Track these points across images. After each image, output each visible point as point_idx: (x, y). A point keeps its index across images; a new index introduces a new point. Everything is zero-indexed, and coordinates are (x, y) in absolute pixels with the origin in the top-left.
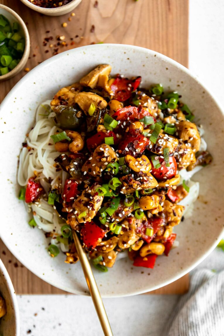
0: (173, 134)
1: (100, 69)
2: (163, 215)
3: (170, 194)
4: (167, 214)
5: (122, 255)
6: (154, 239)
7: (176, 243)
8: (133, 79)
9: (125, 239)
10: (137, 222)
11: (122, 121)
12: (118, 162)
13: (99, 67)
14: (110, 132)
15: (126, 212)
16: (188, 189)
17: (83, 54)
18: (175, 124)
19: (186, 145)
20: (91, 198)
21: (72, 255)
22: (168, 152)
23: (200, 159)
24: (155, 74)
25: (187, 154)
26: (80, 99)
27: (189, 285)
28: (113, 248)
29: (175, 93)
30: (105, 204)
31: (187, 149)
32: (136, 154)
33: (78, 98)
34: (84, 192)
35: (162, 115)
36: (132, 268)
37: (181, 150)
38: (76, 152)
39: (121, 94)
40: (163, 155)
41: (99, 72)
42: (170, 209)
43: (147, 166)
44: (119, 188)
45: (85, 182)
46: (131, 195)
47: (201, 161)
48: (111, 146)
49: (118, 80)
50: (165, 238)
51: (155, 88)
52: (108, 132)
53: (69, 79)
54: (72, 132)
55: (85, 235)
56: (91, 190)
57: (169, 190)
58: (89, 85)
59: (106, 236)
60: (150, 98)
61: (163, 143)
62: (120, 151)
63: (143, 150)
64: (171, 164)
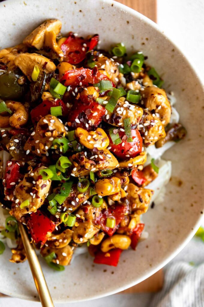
0: (137, 103)
1: (47, 24)
2: (127, 201)
3: (135, 176)
4: (132, 200)
5: (80, 251)
6: (117, 230)
7: (144, 235)
8: (89, 38)
9: (81, 232)
10: (95, 211)
11: (74, 87)
12: (67, 137)
13: (46, 22)
14: (58, 100)
15: (80, 200)
16: (157, 169)
17: (24, 5)
18: (140, 91)
19: (154, 115)
20: (34, 182)
21: (19, 252)
22: (130, 123)
23: (171, 132)
24: (114, 30)
25: (154, 126)
26: (20, 61)
27: (164, 281)
28: (68, 243)
29: (140, 53)
30: (55, 190)
31: (154, 120)
32: (89, 126)
33: (19, 60)
34: (26, 176)
35: (124, 80)
36: (93, 266)
37: (147, 121)
38: (18, 126)
39: (73, 56)
40: (123, 128)
41: (45, 28)
42: (135, 193)
43: (103, 141)
44: (70, 170)
45: (30, 163)
46: (85, 178)
47: (173, 136)
48: (59, 117)
49: (70, 39)
50: (130, 229)
51: (116, 48)
52: (56, 100)
53: (11, 39)
54: (14, 103)
55: (32, 228)
56: (34, 173)
57: (134, 171)
58: (33, 44)
59: (57, 229)
60: (108, 59)
61: (123, 113)
62: (69, 123)
63: (99, 121)
64: (135, 139)
